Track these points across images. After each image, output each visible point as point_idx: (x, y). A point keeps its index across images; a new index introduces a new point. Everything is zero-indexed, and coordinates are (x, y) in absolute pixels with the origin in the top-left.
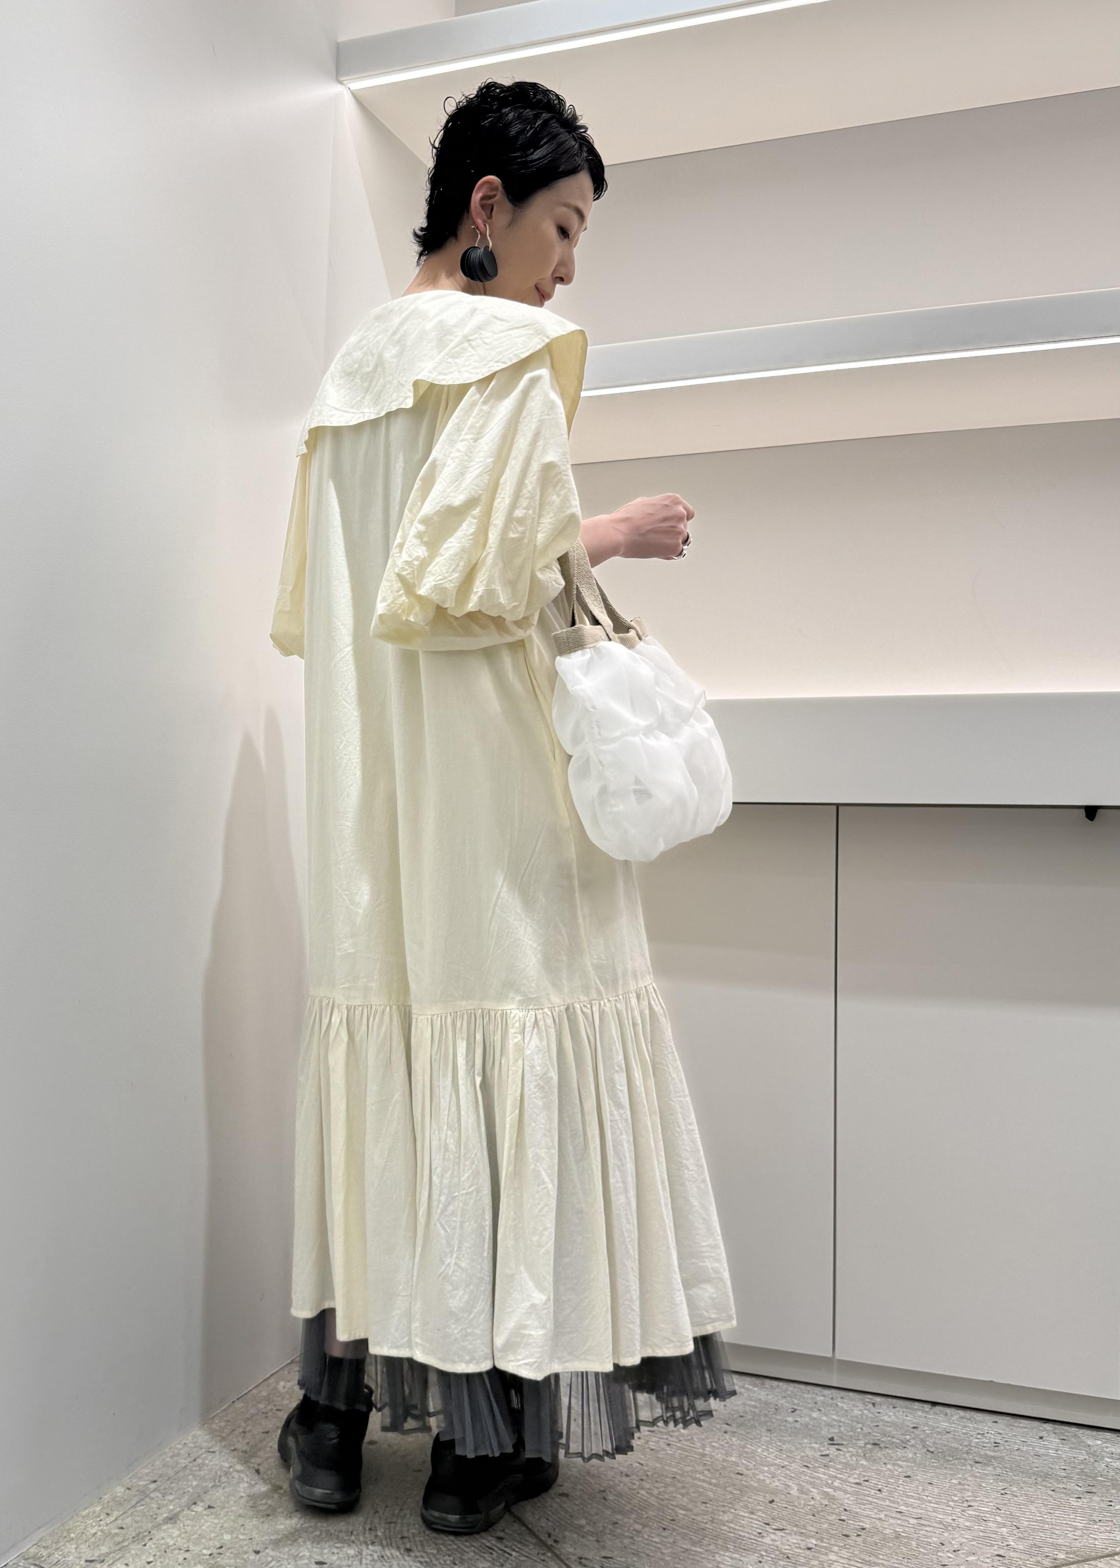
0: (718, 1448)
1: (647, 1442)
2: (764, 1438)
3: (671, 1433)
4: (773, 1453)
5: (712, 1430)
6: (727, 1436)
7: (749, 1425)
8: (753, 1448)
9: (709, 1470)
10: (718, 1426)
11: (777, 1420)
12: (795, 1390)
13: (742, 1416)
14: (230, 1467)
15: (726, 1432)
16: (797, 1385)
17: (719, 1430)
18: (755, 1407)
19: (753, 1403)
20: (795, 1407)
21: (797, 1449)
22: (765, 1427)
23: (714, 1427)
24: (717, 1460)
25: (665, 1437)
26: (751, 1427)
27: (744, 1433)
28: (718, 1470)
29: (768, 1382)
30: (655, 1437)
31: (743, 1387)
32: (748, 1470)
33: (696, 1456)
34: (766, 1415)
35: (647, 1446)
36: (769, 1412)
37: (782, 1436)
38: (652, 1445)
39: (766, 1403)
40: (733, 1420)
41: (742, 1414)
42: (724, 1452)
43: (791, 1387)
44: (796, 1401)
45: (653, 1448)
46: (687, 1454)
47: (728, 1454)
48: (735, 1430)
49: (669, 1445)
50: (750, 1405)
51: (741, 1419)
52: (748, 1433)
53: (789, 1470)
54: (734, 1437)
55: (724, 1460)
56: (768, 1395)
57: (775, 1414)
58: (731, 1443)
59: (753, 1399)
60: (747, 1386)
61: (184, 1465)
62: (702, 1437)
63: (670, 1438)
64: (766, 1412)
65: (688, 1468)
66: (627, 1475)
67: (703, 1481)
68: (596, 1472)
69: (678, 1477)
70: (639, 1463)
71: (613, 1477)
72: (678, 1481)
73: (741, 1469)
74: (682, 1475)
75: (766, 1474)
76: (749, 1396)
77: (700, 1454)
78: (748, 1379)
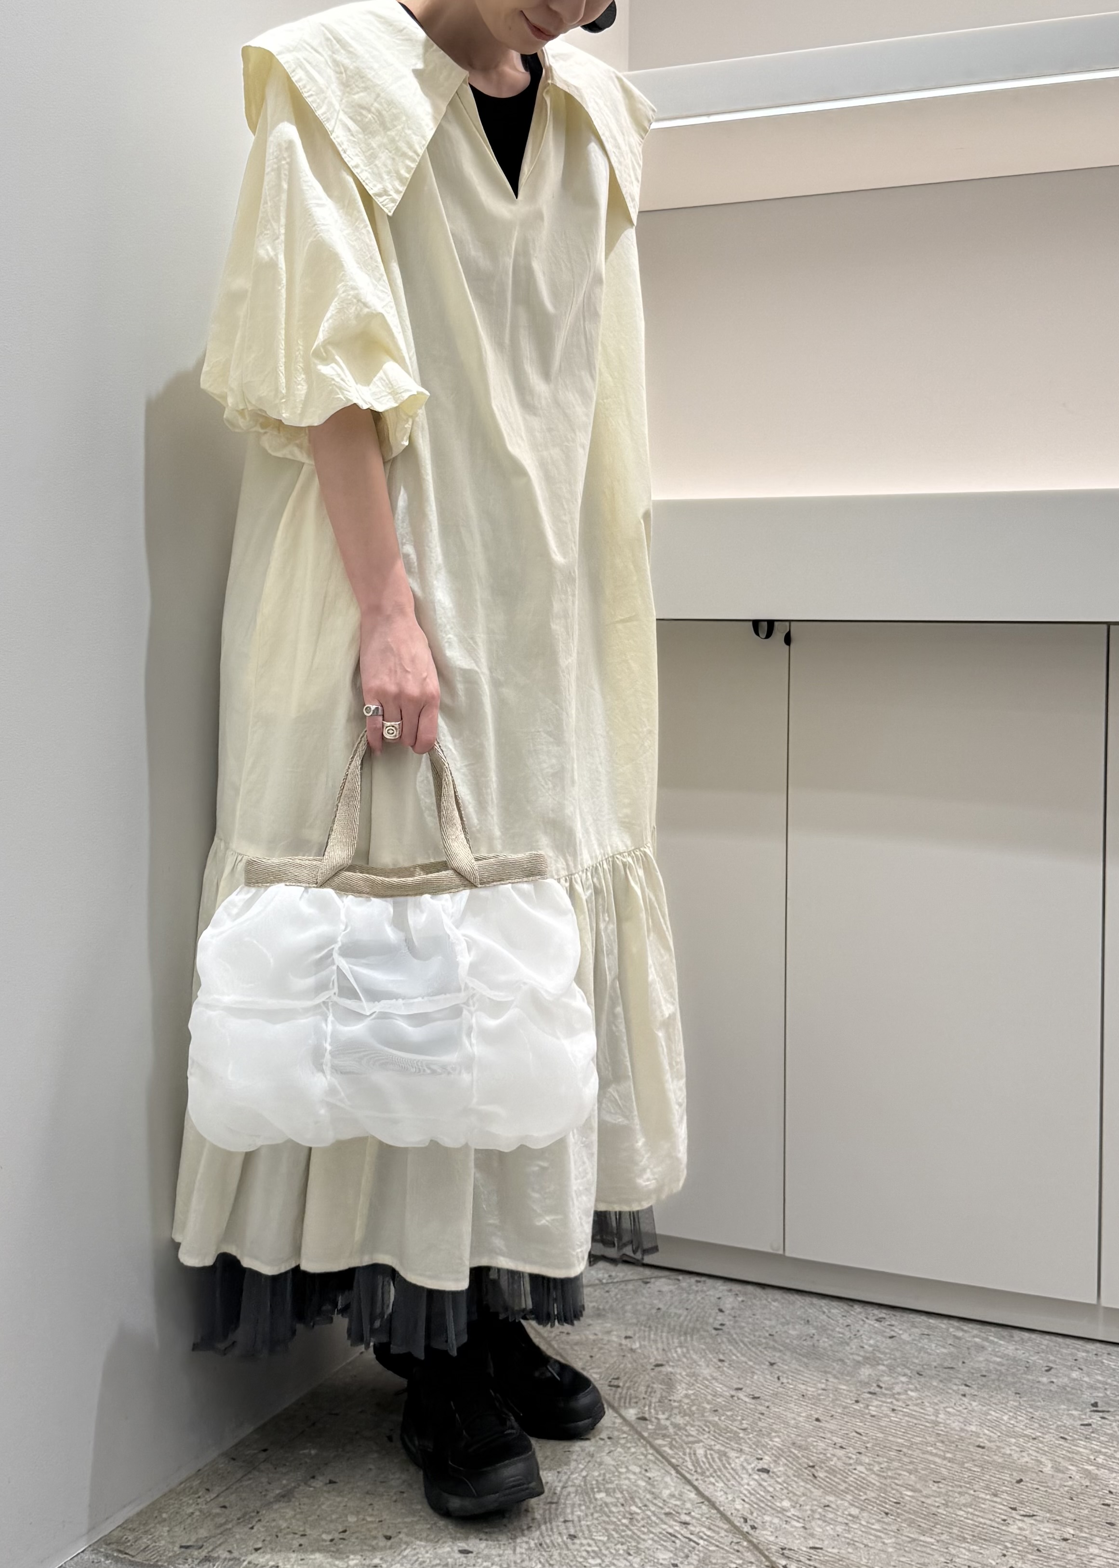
0: (955, 1415)
1: (867, 1407)
2: (1011, 1402)
3: (897, 1396)
4: (1022, 1421)
5: (947, 1393)
6: (966, 1400)
7: (993, 1386)
8: (997, 1415)
9: (943, 1442)
10: (955, 1388)
11: (1028, 1380)
12: (1051, 1344)
13: (984, 1376)
15: (964, 1395)
16: (1053, 1338)
17: (956, 1392)
18: (999, 1364)
19: (998, 1360)
20: (1051, 1365)
21: (1052, 1417)
22: (1013, 1389)
23: (950, 1389)
24: (954, 1429)
25: (889, 1400)
26: (995, 1389)
27: (986, 1396)
28: (953, 1442)
29: (1017, 1334)
30: (876, 1400)
31: (986, 1340)
32: (990, 1441)
33: (927, 1424)
34: (1014, 1374)
35: (867, 1411)
36: (1018, 1370)
37: (1034, 1400)
38: (873, 1410)
39: (1014, 1359)
40: (974, 1380)
41: (984, 1373)
42: (962, 1420)
43: (1046, 1340)
44: (1052, 1358)
45: (874, 1413)
46: (915, 1421)
47: (966, 1422)
48: (976, 1393)
49: (893, 1410)
50: (994, 1362)
51: (984, 1379)
52: (992, 1396)
53: (1041, 1442)
54: (975, 1401)
55: (962, 1430)
56: (1017, 1349)
57: (1025, 1373)
58: (970, 1408)
59: (999, 1354)
60: (991, 1338)
62: (936, 1401)
63: (895, 1402)
64: (1014, 1370)
65: (918, 1440)
66: (841, 1447)
67: (936, 1455)
68: (803, 1443)
69: (905, 1450)
70: (857, 1432)
71: (825, 1450)
72: (905, 1455)
73: (983, 1441)
74: (909, 1448)
75: (1014, 1447)
76: (993, 1350)
77: (933, 1422)
78: (993, 1329)
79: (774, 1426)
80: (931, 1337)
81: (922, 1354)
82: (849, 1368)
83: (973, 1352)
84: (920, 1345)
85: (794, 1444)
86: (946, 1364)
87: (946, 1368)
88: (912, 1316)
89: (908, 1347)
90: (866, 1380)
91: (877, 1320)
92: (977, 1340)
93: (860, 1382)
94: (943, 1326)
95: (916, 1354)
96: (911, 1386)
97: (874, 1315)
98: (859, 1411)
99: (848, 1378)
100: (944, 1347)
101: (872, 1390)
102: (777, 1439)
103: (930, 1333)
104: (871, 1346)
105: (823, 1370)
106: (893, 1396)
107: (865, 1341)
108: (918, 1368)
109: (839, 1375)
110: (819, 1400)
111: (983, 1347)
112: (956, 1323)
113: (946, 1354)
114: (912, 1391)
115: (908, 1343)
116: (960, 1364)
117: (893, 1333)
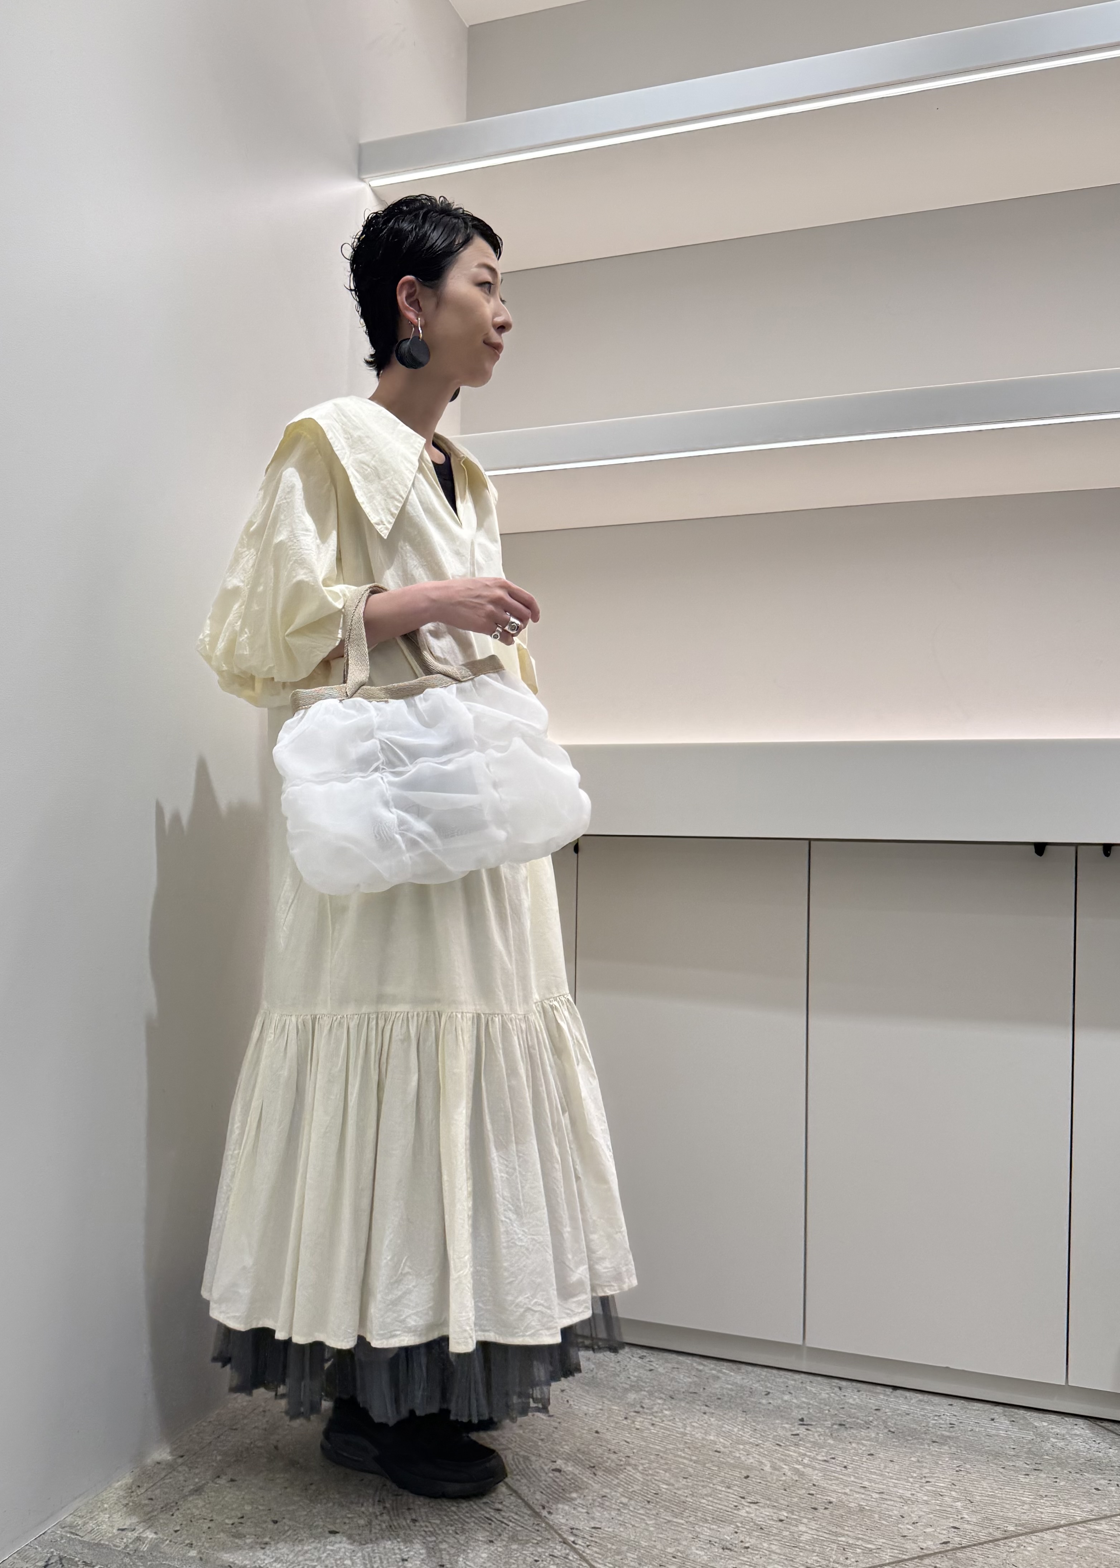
0: (698, 1428)
1: (633, 1422)
2: (740, 1418)
3: (655, 1414)
4: (748, 1432)
5: (693, 1412)
6: (706, 1417)
7: (726, 1406)
8: (729, 1428)
9: (689, 1448)
10: (698, 1408)
11: (752, 1402)
12: (768, 1375)
13: (719, 1399)
14: (251, 1443)
15: (705, 1413)
16: (770, 1370)
17: (699, 1410)
18: (732, 1390)
19: (730, 1387)
20: (768, 1390)
21: (770, 1429)
22: (740, 1408)
23: (695, 1408)
24: (697, 1438)
25: (650, 1417)
26: (728, 1408)
27: (721, 1414)
28: (698, 1448)
29: (744, 1368)
31: (720, 1371)
32: (725, 1447)
33: (678, 1435)
34: (741, 1397)
35: (633, 1425)
36: (744, 1394)
37: (756, 1417)
38: (637, 1425)
39: (741, 1386)
40: (712, 1402)
41: (719, 1397)
42: (703, 1432)
43: (764, 1372)
44: (769, 1385)
45: (638, 1427)
46: (669, 1433)
47: (706, 1433)
48: (713, 1411)
49: (653, 1425)
50: (727, 1388)
51: (719, 1401)
52: (725, 1414)
53: (763, 1448)
54: (712, 1417)
55: (703, 1439)
56: (743, 1379)
57: (750, 1396)
58: (709, 1423)
59: (730, 1382)
60: (724, 1371)
61: (208, 1441)
62: (684, 1417)
63: (654, 1419)
64: (742, 1394)
65: (671, 1446)
66: (615, 1452)
67: (684, 1458)
68: (586, 1449)
69: (661, 1454)
70: (626, 1441)
71: (602, 1454)
72: (662, 1458)
73: (718, 1447)
74: (665, 1452)
75: (742, 1452)
76: (726, 1380)
77: (681, 1433)
78: (725, 1364)
79: (565, 1437)
80: (680, 1370)
81: (673, 1383)
82: (619, 1394)
83: (711, 1381)
84: (672, 1376)
85: (579, 1450)
86: (691, 1390)
87: (691, 1393)
88: (666, 1355)
89: (663, 1378)
90: (632, 1403)
91: (640, 1358)
92: (714, 1372)
93: (628, 1404)
94: (689, 1362)
95: (669, 1383)
96: (665, 1407)
97: (638, 1354)
98: (628, 1425)
99: (619, 1401)
100: (690, 1378)
101: (637, 1409)
102: (566, 1447)
103: (679, 1367)
104: (635, 1377)
105: (600, 1395)
106: (652, 1414)
107: (631, 1373)
108: (671, 1393)
109: (612, 1399)
110: (598, 1417)
111: (718, 1377)
112: (698, 1360)
113: (691, 1383)
114: (666, 1410)
115: (663, 1374)
116: (702, 1390)
117: (652, 1368)
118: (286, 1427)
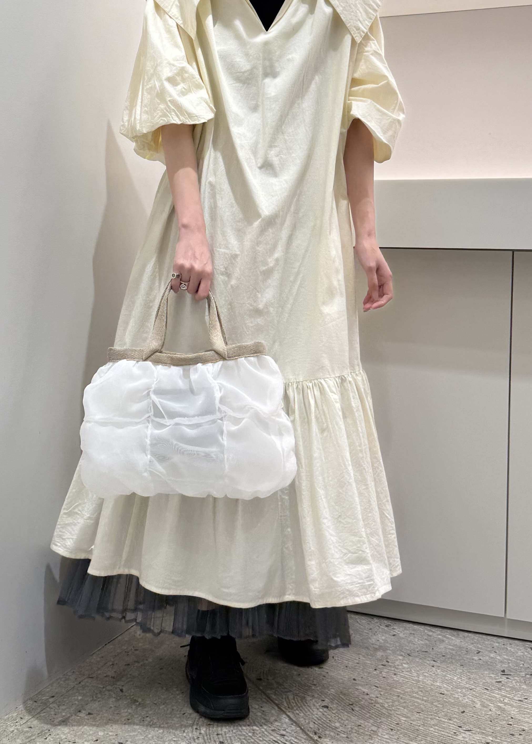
0: (428, 677)
1: (381, 672)
2: (458, 670)
3: (397, 667)
4: (464, 680)
5: (424, 665)
6: (434, 669)
7: (449, 661)
8: (451, 677)
9: (422, 691)
10: (428, 662)
11: (467, 658)
12: (480, 639)
14: (104, 687)
15: (433, 666)
16: (481, 636)
17: (429, 664)
18: (452, 649)
19: (451, 647)
20: (479, 650)
21: (480, 678)
22: (459, 663)
23: (425, 663)
24: (428, 684)
25: (393, 669)
26: (450, 663)
27: (445, 667)
28: (428, 691)
29: (461, 633)
30: (386, 668)
31: (445, 637)
32: (448, 691)
33: (413, 682)
34: (460, 655)
35: (381, 675)
36: (462, 653)
37: (470, 669)
38: (384, 674)
39: (460, 647)
40: (438, 658)
41: (444, 655)
42: (432, 679)
43: (476, 637)
44: (480, 646)
46: (407, 680)
47: (434, 681)
48: (439, 665)
49: (395, 674)
50: (449, 649)
51: (444, 658)
52: (448, 667)
53: (475, 691)
54: (439, 669)
55: (432, 685)
56: (461, 642)
57: (466, 654)
58: (436, 673)
59: (452, 644)
60: (447, 636)
61: (72, 686)
62: (418, 669)
63: (396, 670)
64: (460, 653)
65: (408, 690)
66: (367, 694)
67: (418, 698)
68: (346, 692)
69: (401, 696)
70: (375, 686)
71: (358, 696)
72: (401, 698)
73: (443, 690)
74: (403, 694)
75: (459, 694)
76: (449, 642)
77: (416, 680)
78: (449, 631)
79: (331, 683)
80: (415, 635)
81: (410, 645)
82: (372, 652)
83: (438, 643)
84: (409, 639)
85: (341, 692)
86: (423, 650)
87: (423, 652)
88: (405, 624)
89: (403, 641)
90: (380, 659)
91: (386, 626)
92: (439, 636)
93: (377, 659)
94: (422, 629)
95: (407, 644)
96: (405, 662)
97: (384, 623)
98: (377, 674)
99: (371, 657)
100: (422, 640)
101: (384, 663)
102: (332, 690)
103: (415, 633)
104: (383, 640)
105: (357, 653)
106: (394, 667)
107: (380, 637)
108: (409, 652)
109: (366, 656)
110: (355, 669)
111: (443, 641)
112: (428, 628)
113: (423, 644)
114: (405, 664)
115: (403, 638)
116: (431, 650)
117: (395, 633)
118: (129, 676)
